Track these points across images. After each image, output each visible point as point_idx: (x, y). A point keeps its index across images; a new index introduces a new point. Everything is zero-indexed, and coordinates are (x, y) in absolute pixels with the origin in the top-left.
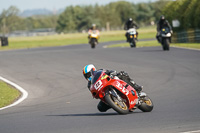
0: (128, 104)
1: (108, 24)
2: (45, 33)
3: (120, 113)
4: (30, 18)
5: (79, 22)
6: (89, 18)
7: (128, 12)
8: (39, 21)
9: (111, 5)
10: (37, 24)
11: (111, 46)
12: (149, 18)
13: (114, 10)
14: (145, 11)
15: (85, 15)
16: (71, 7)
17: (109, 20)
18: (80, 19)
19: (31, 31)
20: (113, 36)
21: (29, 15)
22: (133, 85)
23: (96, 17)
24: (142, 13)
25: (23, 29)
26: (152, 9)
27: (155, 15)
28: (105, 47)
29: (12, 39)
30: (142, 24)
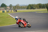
1: (37, 8)
6: (33, 7)
8: (23, 7)
10: (23, 8)
15: (32, 6)
17: (37, 7)
21: (21, 6)
24: (44, 6)
25: (20, 9)
26: (46, 5)
28: (36, 13)
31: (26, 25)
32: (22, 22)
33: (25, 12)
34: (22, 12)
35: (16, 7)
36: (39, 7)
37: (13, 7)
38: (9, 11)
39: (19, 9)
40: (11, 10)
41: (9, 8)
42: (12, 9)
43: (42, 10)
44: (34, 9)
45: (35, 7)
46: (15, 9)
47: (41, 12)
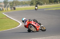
1: (45, 3)
2: (27, 6)
4: (22, 2)
5: (37, 2)
6: (40, 1)
10: (24, 3)
11: (46, 10)
12: (58, 1)
19: (22, 5)
20: (47, 7)
25: (20, 5)
29: (16, 8)
30: (56, 3)
31: (39, 28)
33: (28, 9)
34: (23, 10)
35: (14, 2)
36: (49, 2)
37: (10, 4)
38: (3, 9)
39: (18, 6)
40: (6, 8)
41: (3, 5)
42: (8, 6)
43: (53, 6)
44: (41, 4)
45: (42, 2)
46: (12, 6)
47: (52, 9)
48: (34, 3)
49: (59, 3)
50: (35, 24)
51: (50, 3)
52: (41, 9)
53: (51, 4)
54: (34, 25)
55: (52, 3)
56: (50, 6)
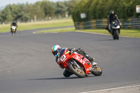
0: (84, 70)
1: (35, 17)
3: (79, 77)
5: (15, 15)
6: (22, 12)
7: (50, 8)
9: (37, 3)
11: (38, 32)
12: (64, 12)
13: (39, 7)
14: (62, 7)
15: (20, 11)
16: (10, 5)
17: (36, 14)
18: (16, 14)
20: (39, 25)
22: (87, 58)
23: (28, 12)
24: (60, 9)
26: (66, 5)
27: (68, 10)
28: (34, 33)
30: (60, 16)
32: (77, 58)
36: (43, 14)
43: (54, 24)
44: (26, 20)
45: (27, 15)
47: (51, 31)
48: (10, 16)
49: (67, 16)
50: (83, 59)
51: (46, 16)
52: (25, 31)
53: (49, 20)
54: (81, 62)
55: (51, 16)
56: (47, 24)
